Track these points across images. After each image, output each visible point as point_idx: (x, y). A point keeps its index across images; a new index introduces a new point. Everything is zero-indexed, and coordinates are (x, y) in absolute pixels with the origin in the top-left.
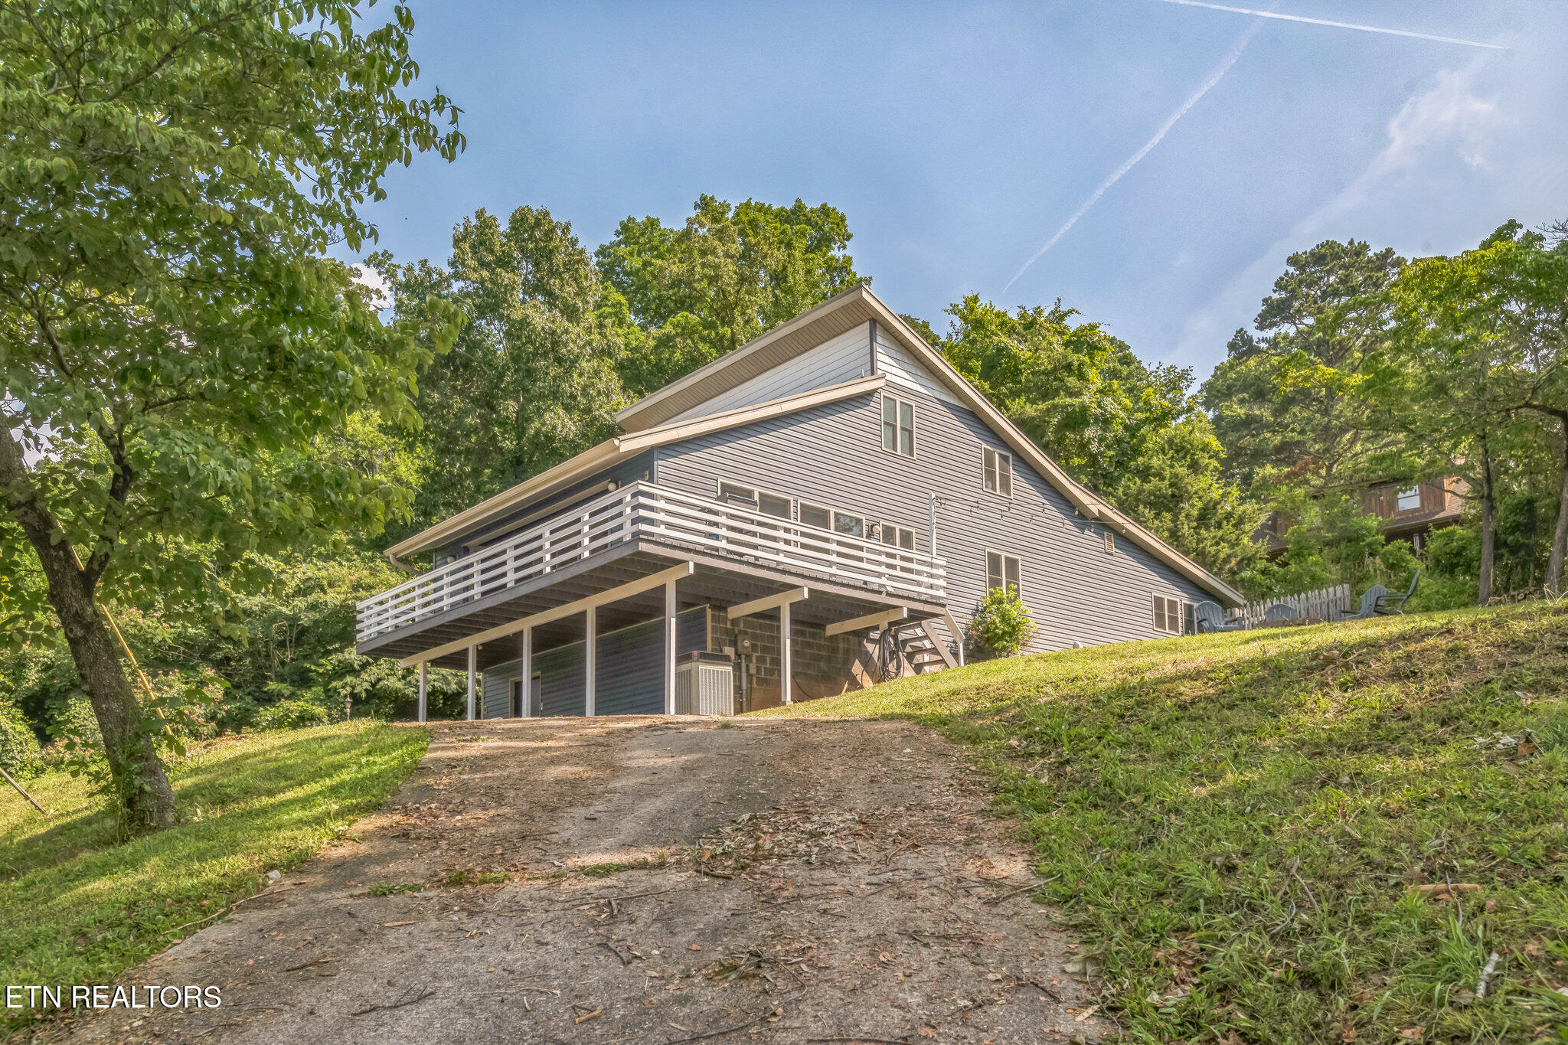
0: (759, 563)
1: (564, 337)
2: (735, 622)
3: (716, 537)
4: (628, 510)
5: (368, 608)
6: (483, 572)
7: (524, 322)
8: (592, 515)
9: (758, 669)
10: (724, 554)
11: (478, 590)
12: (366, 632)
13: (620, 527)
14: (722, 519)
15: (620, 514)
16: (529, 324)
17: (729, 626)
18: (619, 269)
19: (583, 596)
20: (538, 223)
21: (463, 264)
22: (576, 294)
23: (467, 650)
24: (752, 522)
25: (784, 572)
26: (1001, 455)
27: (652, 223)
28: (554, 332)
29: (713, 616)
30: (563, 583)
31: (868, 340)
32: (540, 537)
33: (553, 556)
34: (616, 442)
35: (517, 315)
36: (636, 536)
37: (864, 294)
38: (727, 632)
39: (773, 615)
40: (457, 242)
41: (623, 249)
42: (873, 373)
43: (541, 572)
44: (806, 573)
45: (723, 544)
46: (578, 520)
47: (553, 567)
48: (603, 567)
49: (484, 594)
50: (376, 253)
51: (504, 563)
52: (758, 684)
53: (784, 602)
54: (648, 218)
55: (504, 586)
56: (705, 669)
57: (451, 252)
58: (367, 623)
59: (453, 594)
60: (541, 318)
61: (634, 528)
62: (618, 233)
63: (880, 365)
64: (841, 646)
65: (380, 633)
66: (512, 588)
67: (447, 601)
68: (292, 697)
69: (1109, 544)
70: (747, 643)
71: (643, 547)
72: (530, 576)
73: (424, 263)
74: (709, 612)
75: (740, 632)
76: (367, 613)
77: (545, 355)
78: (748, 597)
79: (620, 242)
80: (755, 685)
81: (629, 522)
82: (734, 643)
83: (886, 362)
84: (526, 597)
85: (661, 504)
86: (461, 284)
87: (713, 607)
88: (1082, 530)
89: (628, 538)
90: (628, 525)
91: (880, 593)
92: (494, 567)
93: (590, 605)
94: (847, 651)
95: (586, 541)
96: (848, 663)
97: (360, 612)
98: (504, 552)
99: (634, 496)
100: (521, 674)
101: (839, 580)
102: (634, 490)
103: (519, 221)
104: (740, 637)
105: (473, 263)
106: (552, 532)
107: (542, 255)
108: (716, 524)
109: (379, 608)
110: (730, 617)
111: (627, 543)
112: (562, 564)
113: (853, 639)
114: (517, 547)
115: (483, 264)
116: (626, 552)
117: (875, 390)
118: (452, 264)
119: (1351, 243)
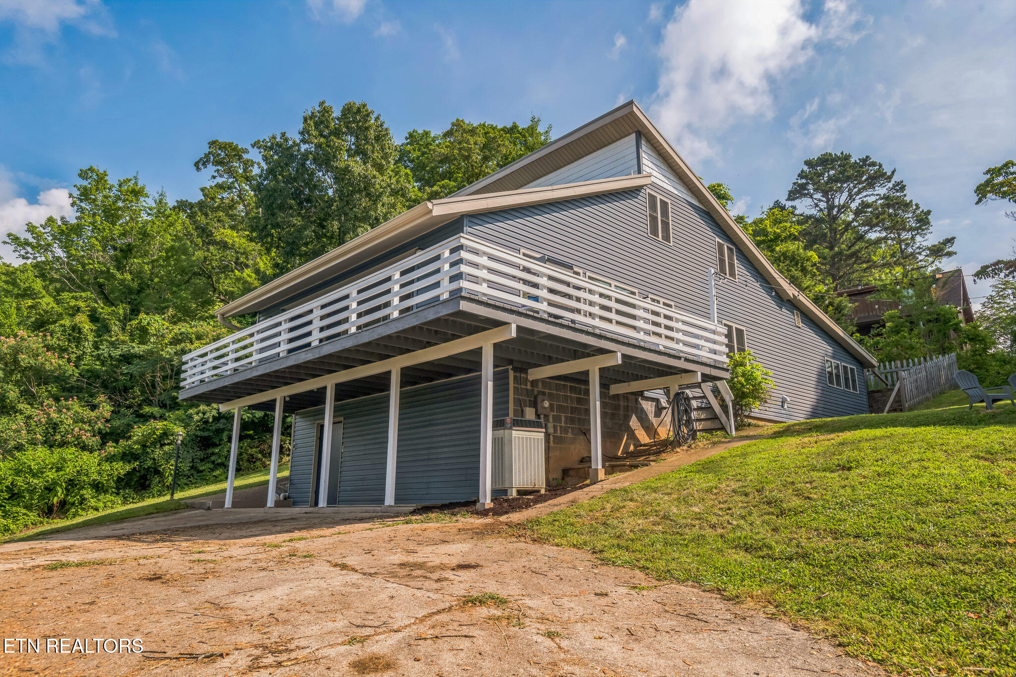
0: (577, 326)
1: (373, 180)
2: (534, 383)
3: (536, 299)
4: (447, 267)
5: (192, 359)
6: (291, 330)
7: (347, 170)
8: (403, 273)
9: (555, 427)
10: (545, 316)
11: (285, 347)
12: (189, 381)
13: (437, 285)
14: (543, 281)
15: (438, 271)
16: (350, 171)
17: (529, 387)
18: (406, 159)
19: (388, 357)
20: (359, 110)
21: (308, 133)
22: (382, 157)
23: (275, 401)
24: (568, 284)
25: (600, 337)
26: (727, 247)
27: (427, 133)
28: (366, 177)
29: (515, 378)
30: (369, 344)
31: (634, 149)
32: (347, 297)
33: (360, 316)
34: (429, 205)
35: (342, 165)
36: (457, 295)
37: (635, 109)
38: (528, 393)
39: (582, 379)
40: (305, 120)
41: (409, 147)
42: (639, 172)
43: (346, 332)
44: (620, 338)
45: (544, 306)
46: (389, 279)
47: (359, 328)
48: (413, 328)
49: (290, 351)
50: (259, 141)
51: (310, 323)
52: (554, 442)
53: (593, 366)
54: (424, 131)
55: (309, 345)
56: (517, 434)
57: (301, 127)
58: (190, 372)
59: (262, 350)
60: (357, 167)
61: (454, 286)
62: (407, 138)
63: (644, 168)
64: (622, 403)
65: (202, 381)
66: (316, 347)
67: (256, 357)
68: (162, 418)
69: (798, 321)
70: (546, 404)
71: (464, 306)
72: (338, 335)
73: (283, 134)
74: (511, 374)
75: (540, 393)
76: (191, 364)
77: (360, 191)
78: (550, 361)
79: (408, 144)
80: (552, 444)
81: (447, 279)
82: (534, 404)
83: (649, 164)
84: (330, 356)
85: (483, 261)
86: (307, 146)
87: (515, 369)
88: (781, 308)
89: (446, 296)
90: (445, 283)
91: (679, 358)
92: (300, 326)
93: (395, 366)
94: (627, 408)
95: (396, 301)
96: (627, 418)
97: (186, 363)
98: (311, 311)
99: (453, 251)
100: (324, 419)
101: (647, 346)
102: (454, 244)
103: (348, 110)
104: (540, 398)
105: (314, 133)
106: (359, 292)
107: (361, 132)
108: (536, 286)
109: (201, 360)
110: (530, 378)
111: (446, 301)
112: (367, 325)
113: (632, 397)
114: (323, 307)
115: (321, 135)
116: (444, 312)
117: (642, 187)
118: (302, 133)
119: (842, 153)
